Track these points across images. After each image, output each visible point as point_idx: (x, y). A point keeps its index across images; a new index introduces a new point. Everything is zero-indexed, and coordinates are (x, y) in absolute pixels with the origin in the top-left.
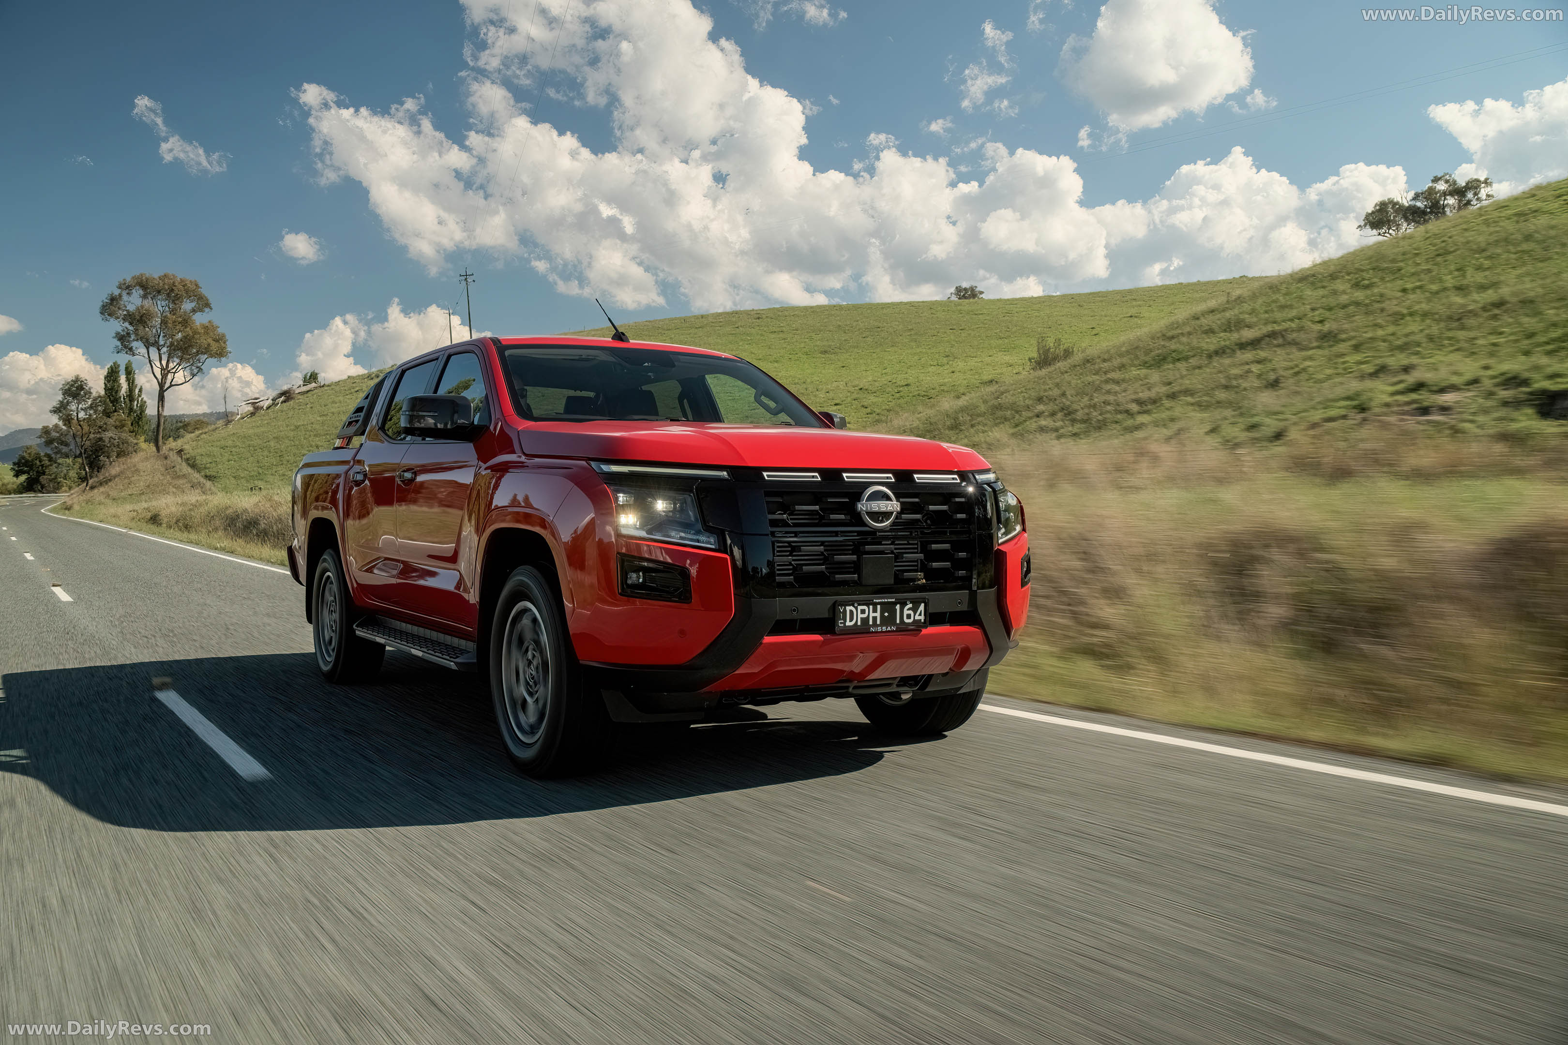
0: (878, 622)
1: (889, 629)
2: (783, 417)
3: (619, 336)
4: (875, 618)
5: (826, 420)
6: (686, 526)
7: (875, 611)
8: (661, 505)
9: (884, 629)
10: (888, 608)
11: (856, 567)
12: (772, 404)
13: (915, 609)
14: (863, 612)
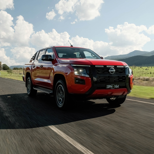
2: (95, 58)
3: (72, 46)
5: (102, 58)
6: (84, 74)
7: (111, 86)
8: (81, 71)
9: (113, 89)
10: (113, 86)
11: (109, 80)
12: (94, 56)
13: (117, 86)
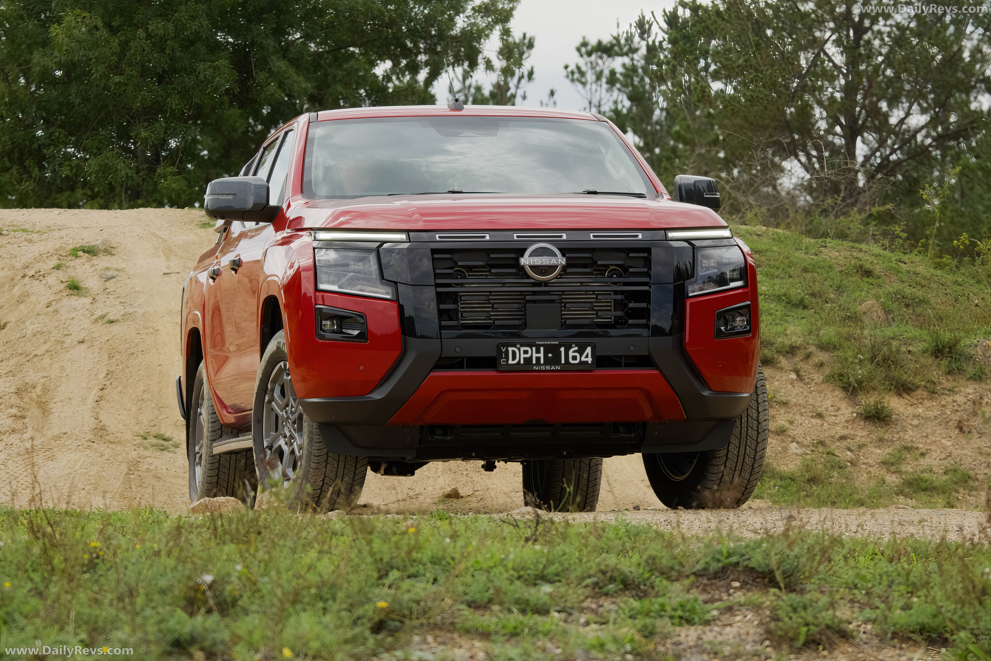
0: (542, 362)
1: (553, 368)
4: (538, 359)
6: (368, 280)
7: (538, 351)
9: (548, 368)
10: (552, 350)
11: (522, 314)
13: (581, 352)
14: (526, 352)
